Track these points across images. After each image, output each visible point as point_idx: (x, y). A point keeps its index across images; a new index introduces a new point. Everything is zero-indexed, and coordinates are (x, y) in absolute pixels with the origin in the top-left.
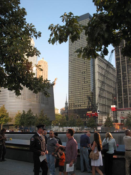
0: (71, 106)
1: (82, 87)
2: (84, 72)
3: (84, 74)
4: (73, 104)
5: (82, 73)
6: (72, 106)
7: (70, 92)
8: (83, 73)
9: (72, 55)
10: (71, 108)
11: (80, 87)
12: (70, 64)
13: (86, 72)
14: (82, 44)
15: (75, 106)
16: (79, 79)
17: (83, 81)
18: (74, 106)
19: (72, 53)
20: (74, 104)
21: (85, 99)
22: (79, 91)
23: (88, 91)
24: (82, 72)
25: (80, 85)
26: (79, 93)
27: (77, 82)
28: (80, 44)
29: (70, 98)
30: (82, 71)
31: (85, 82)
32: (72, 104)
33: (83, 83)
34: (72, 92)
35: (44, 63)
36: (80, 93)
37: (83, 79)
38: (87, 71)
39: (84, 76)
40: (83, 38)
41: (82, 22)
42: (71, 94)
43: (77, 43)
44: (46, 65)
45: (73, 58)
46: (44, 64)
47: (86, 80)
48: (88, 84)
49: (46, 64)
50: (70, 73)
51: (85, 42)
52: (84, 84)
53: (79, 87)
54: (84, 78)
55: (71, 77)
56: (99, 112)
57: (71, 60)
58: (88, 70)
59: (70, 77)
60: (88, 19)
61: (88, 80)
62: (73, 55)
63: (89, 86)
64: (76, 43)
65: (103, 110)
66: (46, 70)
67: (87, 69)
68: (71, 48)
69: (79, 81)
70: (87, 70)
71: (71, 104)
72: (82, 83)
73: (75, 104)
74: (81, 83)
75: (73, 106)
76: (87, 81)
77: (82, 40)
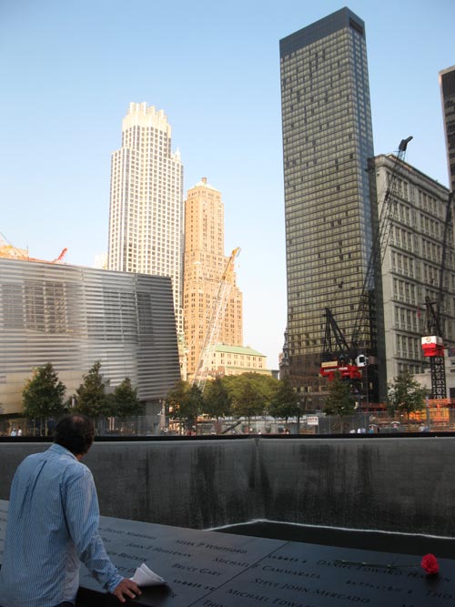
0: (296, 344)
1: (332, 274)
2: (339, 221)
3: (338, 230)
4: (304, 337)
5: (330, 225)
6: (300, 343)
7: (293, 296)
8: (336, 224)
9: (294, 162)
10: (297, 352)
11: (325, 276)
12: (290, 196)
13: (344, 222)
14: (328, 123)
15: (311, 343)
16: (323, 248)
17: (335, 252)
18: (308, 344)
19: (295, 156)
20: (307, 334)
21: (346, 316)
22: (322, 291)
23: (353, 288)
24: (332, 223)
25: (324, 268)
26: (322, 298)
27: (317, 256)
28: (322, 121)
29: (292, 316)
30: (330, 218)
31: (341, 257)
32: (299, 335)
33: (336, 259)
34: (298, 295)
35: (207, 196)
36: (325, 297)
37: (336, 245)
38: (347, 217)
39: (338, 237)
40: (330, 98)
41: (326, 42)
42: (296, 302)
43: (311, 118)
44: (216, 204)
45: (299, 174)
46: (209, 201)
47: (347, 249)
48: (352, 263)
49: (215, 198)
50: (291, 228)
51: (336, 115)
52: (339, 265)
53: (321, 276)
54: (340, 243)
55: (294, 241)
56: (362, 365)
57: (292, 183)
58: (353, 212)
59: (290, 242)
60: (345, 29)
61: (354, 248)
62: (298, 161)
63: (355, 269)
64: (306, 121)
65: (411, 355)
66: (217, 221)
67: (346, 212)
68: (290, 139)
69: (323, 255)
70: (349, 213)
71: (296, 337)
72: (332, 260)
73: (311, 336)
74: (328, 261)
75: (304, 344)
76: (349, 254)
77: (328, 105)
